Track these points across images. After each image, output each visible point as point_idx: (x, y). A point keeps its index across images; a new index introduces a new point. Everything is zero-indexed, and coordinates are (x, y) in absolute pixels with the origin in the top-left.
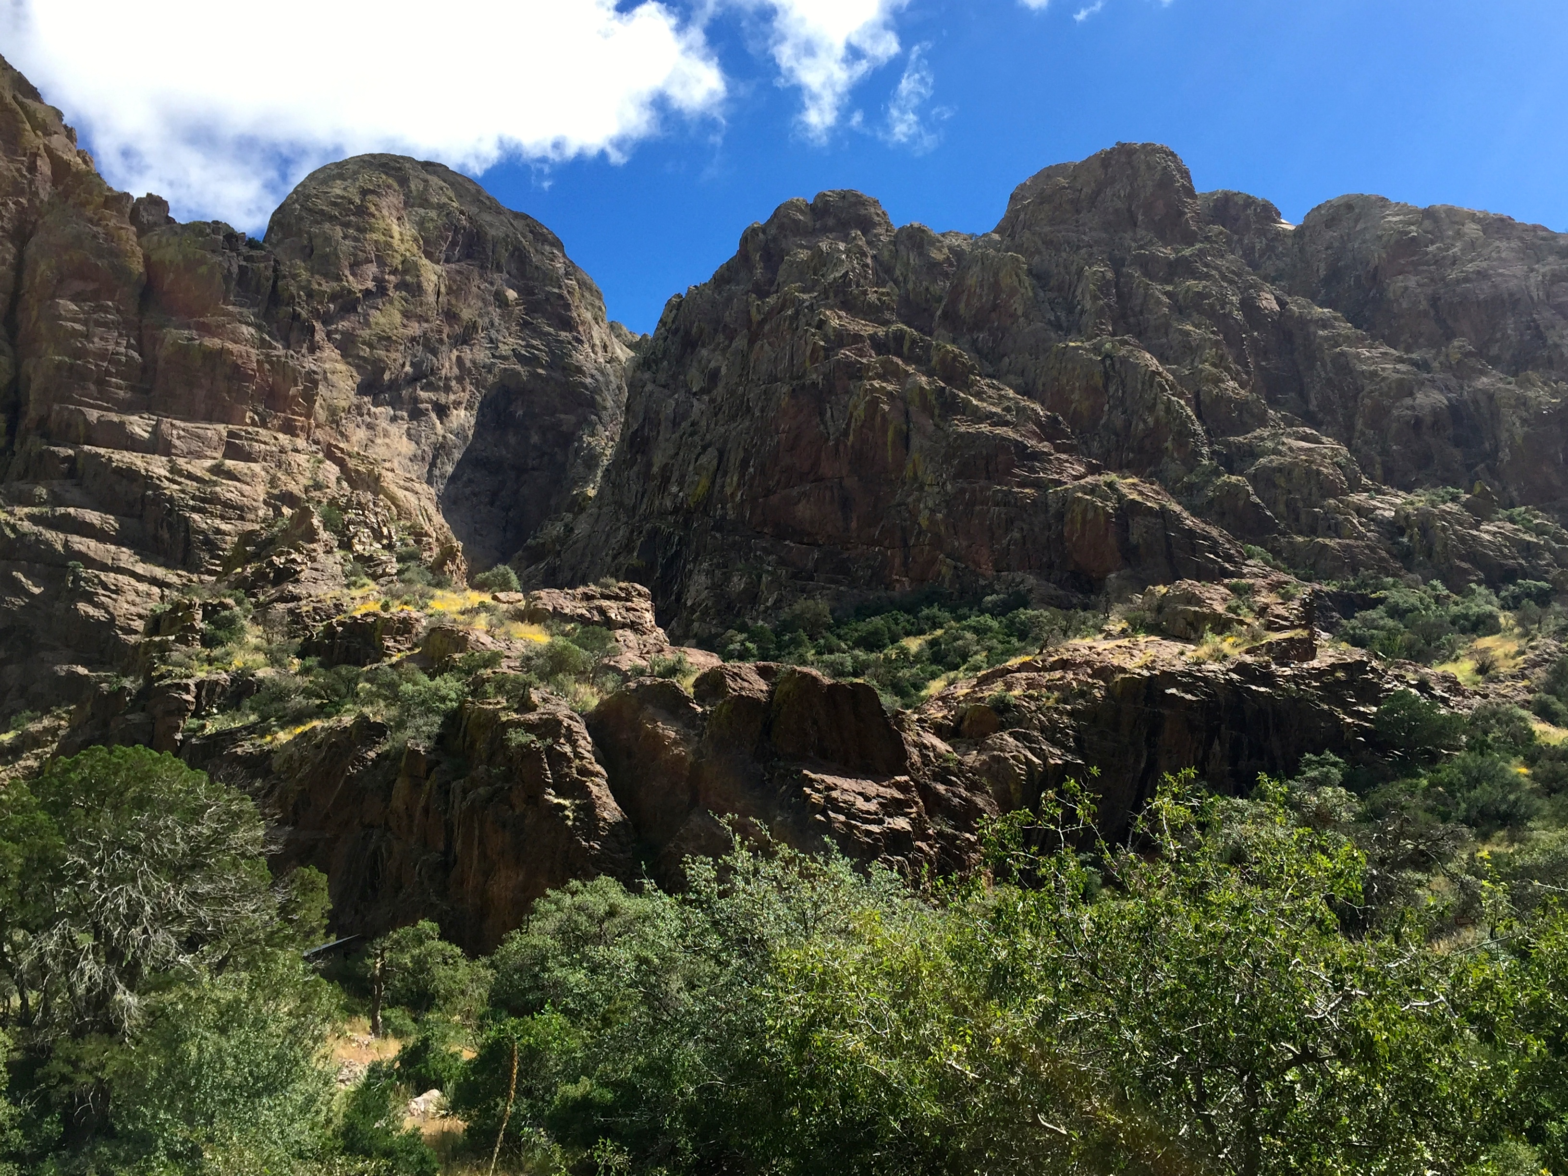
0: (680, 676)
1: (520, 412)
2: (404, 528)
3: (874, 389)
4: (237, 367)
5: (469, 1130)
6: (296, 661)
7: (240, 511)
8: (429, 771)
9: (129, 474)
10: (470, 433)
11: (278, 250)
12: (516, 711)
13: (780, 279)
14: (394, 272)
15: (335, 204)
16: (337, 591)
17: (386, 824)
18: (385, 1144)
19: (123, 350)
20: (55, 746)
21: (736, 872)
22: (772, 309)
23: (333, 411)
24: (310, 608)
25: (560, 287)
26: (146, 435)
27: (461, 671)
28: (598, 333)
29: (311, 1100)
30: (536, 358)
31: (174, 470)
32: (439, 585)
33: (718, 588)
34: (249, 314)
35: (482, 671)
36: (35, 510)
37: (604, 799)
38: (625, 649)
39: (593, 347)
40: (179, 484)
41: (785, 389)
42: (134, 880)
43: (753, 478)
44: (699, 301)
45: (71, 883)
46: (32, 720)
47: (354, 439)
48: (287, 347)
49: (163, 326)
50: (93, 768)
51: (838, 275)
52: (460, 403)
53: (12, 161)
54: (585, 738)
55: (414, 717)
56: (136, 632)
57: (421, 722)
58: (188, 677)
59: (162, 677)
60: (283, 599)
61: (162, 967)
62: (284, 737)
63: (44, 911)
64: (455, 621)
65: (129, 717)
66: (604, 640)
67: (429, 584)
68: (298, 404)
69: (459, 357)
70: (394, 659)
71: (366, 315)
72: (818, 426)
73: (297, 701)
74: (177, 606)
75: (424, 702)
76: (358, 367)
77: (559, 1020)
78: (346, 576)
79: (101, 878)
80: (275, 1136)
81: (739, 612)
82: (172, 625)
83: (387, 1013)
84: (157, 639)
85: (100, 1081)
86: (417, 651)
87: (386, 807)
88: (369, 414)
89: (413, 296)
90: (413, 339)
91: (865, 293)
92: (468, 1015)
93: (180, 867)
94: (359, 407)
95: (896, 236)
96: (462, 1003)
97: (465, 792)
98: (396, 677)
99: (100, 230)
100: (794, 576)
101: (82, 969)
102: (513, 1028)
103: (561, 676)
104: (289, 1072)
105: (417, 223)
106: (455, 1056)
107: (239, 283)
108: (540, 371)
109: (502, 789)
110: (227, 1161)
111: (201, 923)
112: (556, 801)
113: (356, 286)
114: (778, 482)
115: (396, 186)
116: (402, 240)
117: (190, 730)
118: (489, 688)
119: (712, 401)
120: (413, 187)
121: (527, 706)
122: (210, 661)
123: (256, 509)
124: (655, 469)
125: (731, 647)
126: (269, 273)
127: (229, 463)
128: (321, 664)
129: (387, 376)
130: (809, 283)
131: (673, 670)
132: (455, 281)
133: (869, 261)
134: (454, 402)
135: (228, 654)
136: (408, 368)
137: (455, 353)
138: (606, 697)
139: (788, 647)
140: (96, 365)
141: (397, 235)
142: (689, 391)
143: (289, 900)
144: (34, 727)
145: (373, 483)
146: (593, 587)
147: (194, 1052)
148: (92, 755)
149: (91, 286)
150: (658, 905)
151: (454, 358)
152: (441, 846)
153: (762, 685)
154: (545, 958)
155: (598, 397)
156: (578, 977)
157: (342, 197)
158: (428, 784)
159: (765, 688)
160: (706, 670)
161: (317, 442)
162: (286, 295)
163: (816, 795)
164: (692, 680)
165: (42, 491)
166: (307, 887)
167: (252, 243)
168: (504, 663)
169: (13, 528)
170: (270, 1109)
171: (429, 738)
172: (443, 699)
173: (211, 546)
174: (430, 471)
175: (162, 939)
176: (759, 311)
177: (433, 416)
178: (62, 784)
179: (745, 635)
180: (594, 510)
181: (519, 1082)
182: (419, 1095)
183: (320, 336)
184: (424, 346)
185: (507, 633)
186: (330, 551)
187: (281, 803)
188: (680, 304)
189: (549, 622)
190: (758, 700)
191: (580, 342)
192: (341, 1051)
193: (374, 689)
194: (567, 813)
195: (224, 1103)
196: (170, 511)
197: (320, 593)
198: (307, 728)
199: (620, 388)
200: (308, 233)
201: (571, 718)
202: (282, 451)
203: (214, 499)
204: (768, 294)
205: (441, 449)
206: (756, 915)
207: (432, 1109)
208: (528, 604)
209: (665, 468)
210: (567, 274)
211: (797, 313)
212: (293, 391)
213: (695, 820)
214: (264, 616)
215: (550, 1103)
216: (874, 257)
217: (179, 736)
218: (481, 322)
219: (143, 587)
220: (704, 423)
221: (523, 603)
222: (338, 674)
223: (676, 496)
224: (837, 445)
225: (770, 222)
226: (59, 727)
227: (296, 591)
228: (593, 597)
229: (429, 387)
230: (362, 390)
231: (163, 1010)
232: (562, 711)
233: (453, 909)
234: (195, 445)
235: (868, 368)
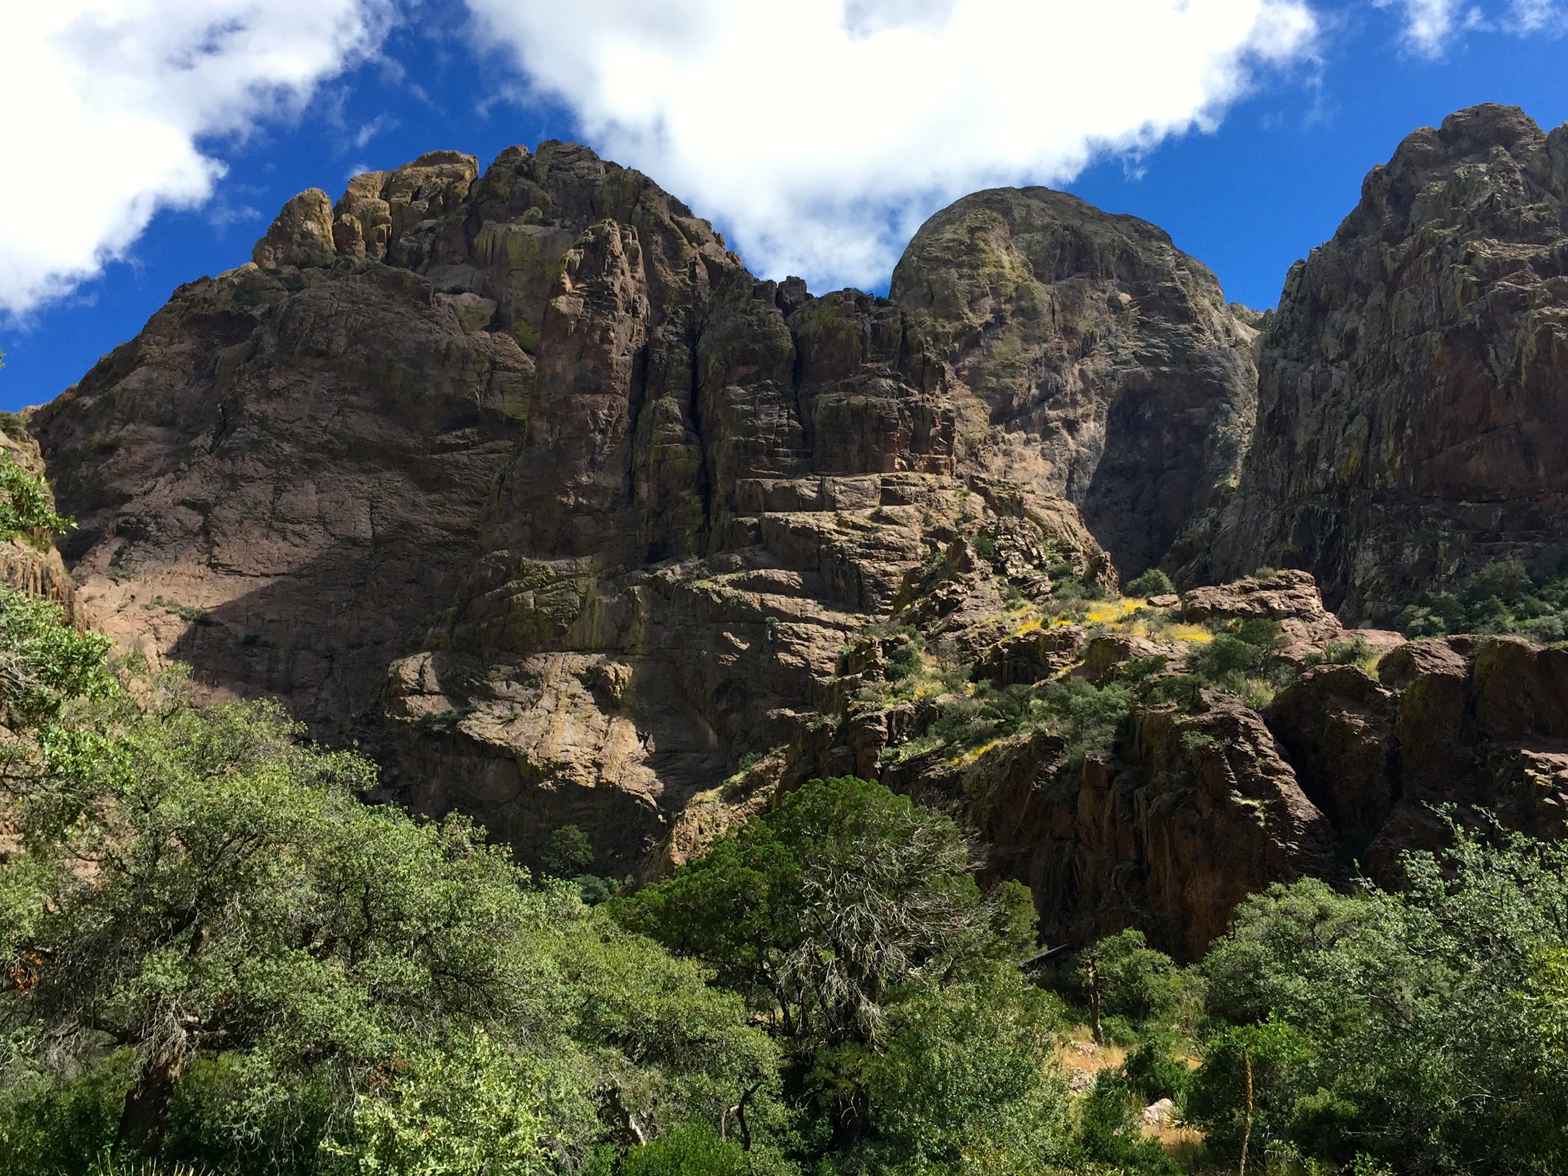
0: (1360, 660)
1: (1149, 414)
2: (1052, 547)
3: (1547, 318)
4: (881, 419)
5: (1207, 1140)
6: (970, 685)
7: (900, 552)
8: (1110, 781)
9: (805, 532)
10: (1102, 444)
11: (904, 303)
12: (1189, 713)
13: (1414, 219)
14: (1009, 300)
15: (947, 248)
16: (999, 616)
17: (1076, 836)
18: (1127, 1151)
19: (785, 421)
20: (777, 782)
21: (1464, 866)
22: (1409, 254)
23: (970, 445)
24: (975, 634)
25: (1173, 280)
26: (814, 495)
27: (1127, 678)
28: (1217, 318)
29: (1049, 1107)
30: (1158, 356)
31: (841, 523)
32: (1093, 597)
33: (1390, 563)
34: (885, 367)
35: (1149, 676)
36: (734, 576)
37: (1295, 797)
38: (1294, 638)
39: (1215, 333)
40: (847, 534)
41: (1437, 336)
42: (862, 900)
43: (1412, 439)
44: (1324, 262)
45: (810, 905)
46: (756, 760)
47: (993, 468)
48: (922, 392)
49: (813, 394)
50: (814, 800)
51: (1481, 200)
52: (1088, 416)
53: (677, 274)
54: (1265, 735)
55: (1088, 728)
56: (829, 674)
57: (1095, 732)
58: (878, 709)
59: (856, 712)
60: (950, 629)
61: (896, 979)
62: (970, 758)
63: (792, 931)
64: (1113, 630)
65: (835, 751)
66: (1271, 631)
67: (1083, 598)
68: (939, 443)
69: (1081, 370)
70: (1061, 674)
71: (989, 347)
72: (1481, 370)
73: (977, 722)
74: (860, 646)
75: (1095, 713)
76: (987, 398)
77: (1285, 1029)
78: (1004, 600)
79: (834, 899)
80: (1023, 1142)
81: (1417, 584)
82: (858, 664)
83: (1107, 1022)
84: (847, 678)
85: (858, 1086)
86: (1081, 663)
87: (1074, 819)
88: (1004, 442)
89: (1030, 320)
90: (1036, 361)
91: (1518, 213)
92: (1186, 1023)
93: (899, 886)
94: (993, 437)
95: (1548, 142)
96: (1179, 1011)
97: (1149, 800)
98: (1065, 692)
99: (753, 318)
100: (1477, 539)
101: (829, 983)
102: (1237, 1037)
103: (1230, 674)
104: (1024, 1078)
105: (1023, 248)
106: (1181, 1065)
107: (874, 341)
108: (1165, 369)
109: (1186, 793)
110: (985, 1164)
111: (924, 938)
112: (1244, 802)
113: (976, 320)
114: (1443, 439)
115: (1000, 217)
116: (1013, 268)
117: (886, 758)
118: (1158, 692)
119: (1353, 365)
120: (1016, 215)
121: (1199, 707)
122: (895, 693)
123: (915, 548)
124: (1299, 448)
125: (1413, 623)
126: (898, 325)
127: (886, 509)
128: (993, 686)
129: (1015, 402)
130: (1449, 216)
131: (1352, 655)
132: (1067, 297)
133: (1518, 176)
134: (1082, 416)
135: (910, 685)
136: (1034, 391)
137: (1077, 367)
138: (1281, 690)
139: (1481, 616)
140: (766, 439)
141: (1007, 265)
142: (1326, 360)
143: (1000, 913)
144: (758, 767)
145: (1016, 507)
146: (1250, 579)
147: (937, 1058)
148: (812, 788)
149: (754, 369)
150: (1376, 904)
151: (1076, 373)
152: (1133, 855)
153: (1459, 660)
154: (1257, 965)
155: (1226, 384)
156: (1297, 985)
157: (953, 240)
158: (1111, 793)
159: (1461, 663)
160: (1390, 651)
161: (960, 477)
162: (915, 343)
163: (1540, 777)
164: (1374, 663)
165: (737, 559)
166: (1013, 901)
167: (880, 302)
168: (1169, 665)
169: (719, 594)
170: (1011, 1114)
171: (1105, 747)
172: (1114, 708)
173: (881, 588)
174: (1068, 488)
175: (894, 954)
176: (1394, 259)
177: (1064, 432)
178: (792, 816)
179: (1427, 610)
180: (1240, 501)
181: (1255, 1093)
182: (1151, 1104)
183: (949, 375)
184: (1046, 366)
185: (1168, 636)
186: (985, 579)
187: (977, 822)
188: (1303, 270)
189: (1209, 620)
190: (1455, 678)
191: (1200, 330)
192: (1070, 1060)
193: (1046, 704)
194: (1257, 814)
195: (971, 1108)
196: (843, 560)
197: (983, 619)
198: (989, 747)
199: (1249, 371)
200: (927, 281)
201: (1247, 715)
202: (931, 490)
203: (878, 544)
204: (1402, 238)
205: (1075, 463)
206: (1494, 912)
207: (1166, 1118)
208: (1184, 606)
209: (1309, 445)
210: (1178, 266)
211: (1439, 251)
212: (932, 432)
213: (1402, 812)
214: (936, 646)
215: (1289, 1115)
216: (1524, 171)
217: (878, 765)
218: (1098, 332)
219: (829, 632)
220: (1346, 390)
221: (1180, 604)
222: (1010, 693)
223: (1327, 472)
224: (1507, 389)
225: (1394, 160)
226: (778, 766)
227: (961, 620)
228: (1252, 590)
229: (1057, 405)
230: (994, 419)
231: (903, 1020)
232: (1237, 709)
233: (1154, 917)
234: (855, 497)
235: (1533, 295)
